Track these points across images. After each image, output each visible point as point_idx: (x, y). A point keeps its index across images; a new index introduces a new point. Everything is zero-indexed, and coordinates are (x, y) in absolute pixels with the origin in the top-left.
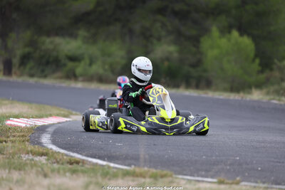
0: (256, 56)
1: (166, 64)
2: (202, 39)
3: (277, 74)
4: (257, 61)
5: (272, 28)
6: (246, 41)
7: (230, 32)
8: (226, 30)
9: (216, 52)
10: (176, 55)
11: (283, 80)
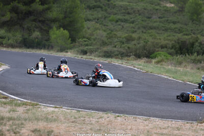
0: (70, 37)
1: (37, 40)
2: (50, 31)
3: (77, 44)
4: (70, 39)
5: (75, 27)
6: (66, 32)
7: (60, 29)
8: (58, 28)
9: (55, 36)
10: (40, 36)
11: (79, 46)
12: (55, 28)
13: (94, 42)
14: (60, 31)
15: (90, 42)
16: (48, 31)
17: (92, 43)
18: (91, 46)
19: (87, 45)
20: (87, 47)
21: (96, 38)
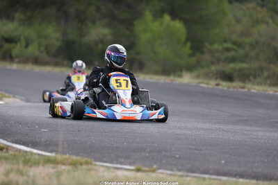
0: (188, 39)
1: (100, 46)
2: (136, 23)
3: (207, 57)
4: (189, 44)
5: (203, 13)
6: (178, 25)
7: (161, 17)
8: (158, 15)
9: (149, 35)
10: (110, 38)
11: (213, 63)
12: (148, 16)
13: (253, 54)
14: (161, 24)
15: (241, 52)
16: (132, 25)
17: (246, 56)
18: (242, 62)
19: (232, 60)
20: (232, 65)
21: (257, 43)
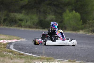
0: (81, 19)
3: (88, 25)
4: (81, 21)
5: (86, 10)
6: (78, 14)
7: (72, 11)
8: (71, 11)
9: (68, 18)
10: (54, 19)
11: (90, 27)
12: (67, 11)
14: (72, 14)
16: (62, 14)
